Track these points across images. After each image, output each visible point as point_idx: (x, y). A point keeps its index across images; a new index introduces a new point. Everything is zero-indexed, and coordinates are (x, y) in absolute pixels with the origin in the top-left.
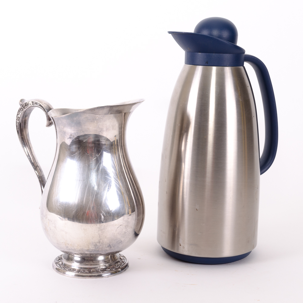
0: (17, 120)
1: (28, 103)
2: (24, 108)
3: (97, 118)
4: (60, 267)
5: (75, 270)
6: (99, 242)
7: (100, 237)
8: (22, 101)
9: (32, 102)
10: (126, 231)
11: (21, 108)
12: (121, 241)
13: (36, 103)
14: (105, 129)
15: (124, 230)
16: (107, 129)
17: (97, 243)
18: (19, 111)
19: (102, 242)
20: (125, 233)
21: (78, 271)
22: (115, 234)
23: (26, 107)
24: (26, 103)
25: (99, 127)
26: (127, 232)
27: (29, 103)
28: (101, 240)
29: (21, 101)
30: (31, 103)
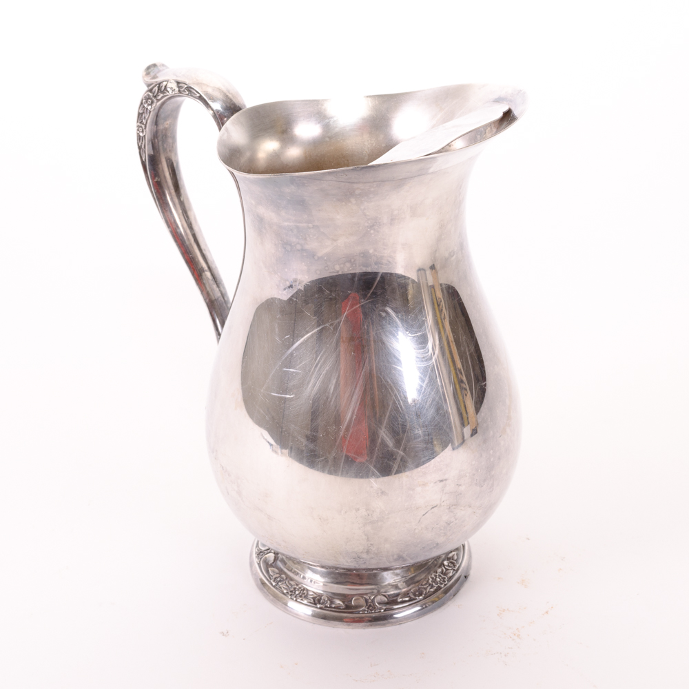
0: (138, 130)
1: (165, 83)
2: (155, 97)
3: (357, 192)
4: (268, 572)
5: (306, 597)
6: (368, 552)
7: (368, 540)
8: (152, 74)
9: (178, 83)
10: (453, 519)
11: (148, 95)
12: (437, 544)
13: (189, 89)
14: (385, 219)
15: (445, 518)
16: (392, 220)
17: (362, 552)
18: (142, 103)
19: (376, 551)
20: (449, 524)
21: (314, 599)
22: (417, 531)
23: (162, 95)
24: (160, 84)
25: (365, 215)
26: (456, 519)
27: (169, 85)
28: (372, 548)
29: (151, 69)
30: (174, 86)
